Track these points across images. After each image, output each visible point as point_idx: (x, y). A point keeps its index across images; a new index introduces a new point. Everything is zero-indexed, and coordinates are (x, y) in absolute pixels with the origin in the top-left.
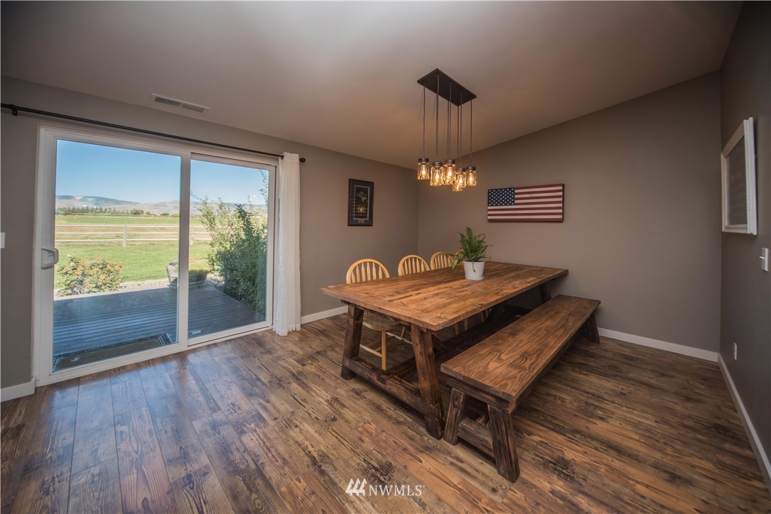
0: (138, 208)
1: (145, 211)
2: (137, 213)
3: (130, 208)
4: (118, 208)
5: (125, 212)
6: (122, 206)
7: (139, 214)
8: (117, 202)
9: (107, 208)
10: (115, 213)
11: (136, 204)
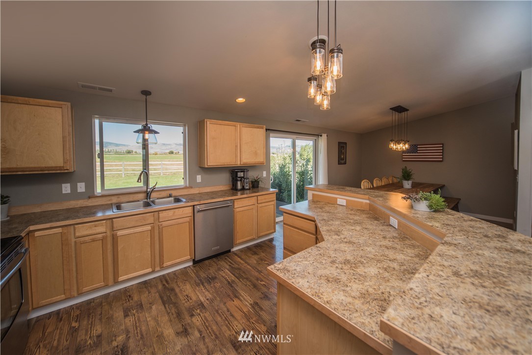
0: (129, 149)
1: (134, 151)
2: (129, 152)
3: (125, 149)
4: (118, 149)
5: (122, 151)
6: (120, 147)
7: (130, 153)
8: (117, 145)
9: (112, 149)
10: (117, 153)
11: (127, 146)
